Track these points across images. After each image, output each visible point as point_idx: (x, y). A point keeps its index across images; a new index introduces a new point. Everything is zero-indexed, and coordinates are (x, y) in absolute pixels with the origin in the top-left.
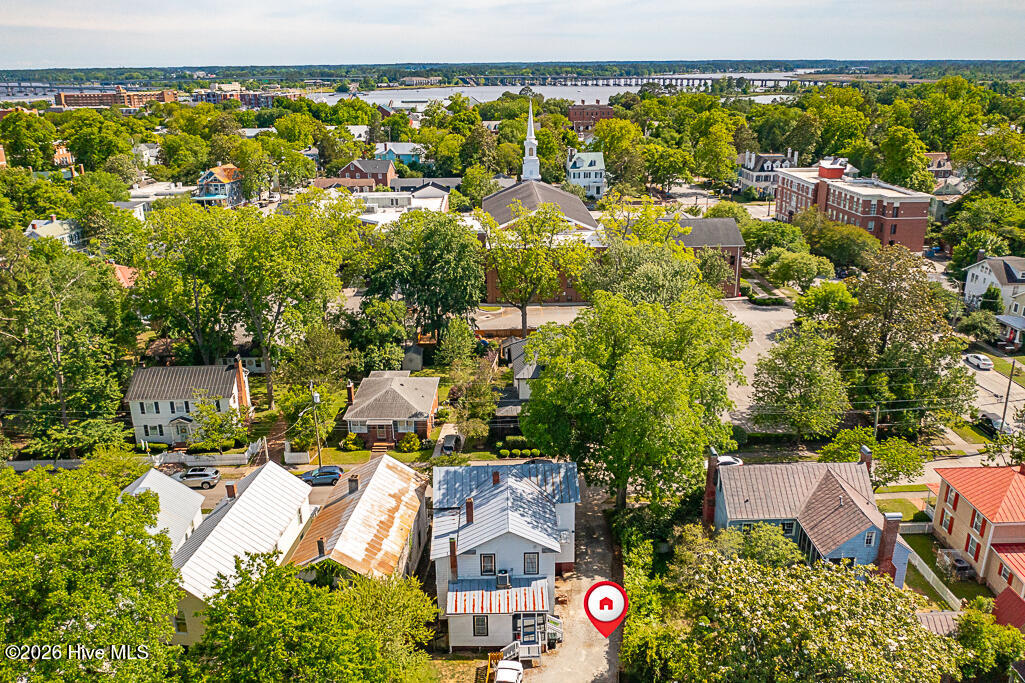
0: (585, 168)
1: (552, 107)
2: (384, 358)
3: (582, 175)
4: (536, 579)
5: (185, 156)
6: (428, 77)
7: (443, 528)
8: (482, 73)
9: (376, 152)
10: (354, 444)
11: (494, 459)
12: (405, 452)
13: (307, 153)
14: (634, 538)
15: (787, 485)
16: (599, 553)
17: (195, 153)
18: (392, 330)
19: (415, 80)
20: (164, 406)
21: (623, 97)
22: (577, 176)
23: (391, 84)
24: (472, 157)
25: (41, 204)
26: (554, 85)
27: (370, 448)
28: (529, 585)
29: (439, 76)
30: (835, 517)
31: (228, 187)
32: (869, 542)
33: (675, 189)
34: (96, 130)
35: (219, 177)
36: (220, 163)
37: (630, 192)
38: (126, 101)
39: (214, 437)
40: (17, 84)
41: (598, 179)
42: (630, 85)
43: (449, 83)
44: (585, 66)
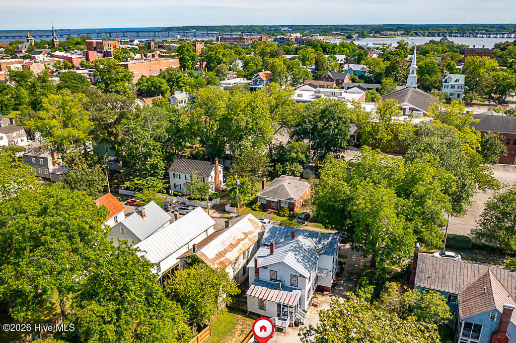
0: (453, 83)
1: (455, 49)
2: (291, 170)
3: (450, 87)
4: (296, 289)
5: (251, 66)
6: (396, 31)
7: (261, 253)
8: (428, 30)
9: (344, 69)
10: (259, 208)
11: (322, 228)
12: (281, 216)
13: (309, 68)
14: (364, 282)
15: (458, 274)
16: (350, 287)
17: (257, 65)
18: (298, 157)
19: (389, 33)
20: (182, 176)
21: (503, 44)
22: (446, 87)
23: (375, 35)
24: (391, 74)
25: (181, 84)
26: (469, 37)
27: (265, 211)
28: (291, 292)
29: (402, 31)
30: (478, 300)
31: (265, 82)
32: (493, 318)
33: (508, 99)
34: (214, 53)
35: (261, 77)
36: (263, 70)
37: (477, 98)
38: (245, 41)
39: (196, 193)
40: (206, 32)
41: (459, 90)
42: (510, 38)
43: (407, 35)
44: (492, 26)
